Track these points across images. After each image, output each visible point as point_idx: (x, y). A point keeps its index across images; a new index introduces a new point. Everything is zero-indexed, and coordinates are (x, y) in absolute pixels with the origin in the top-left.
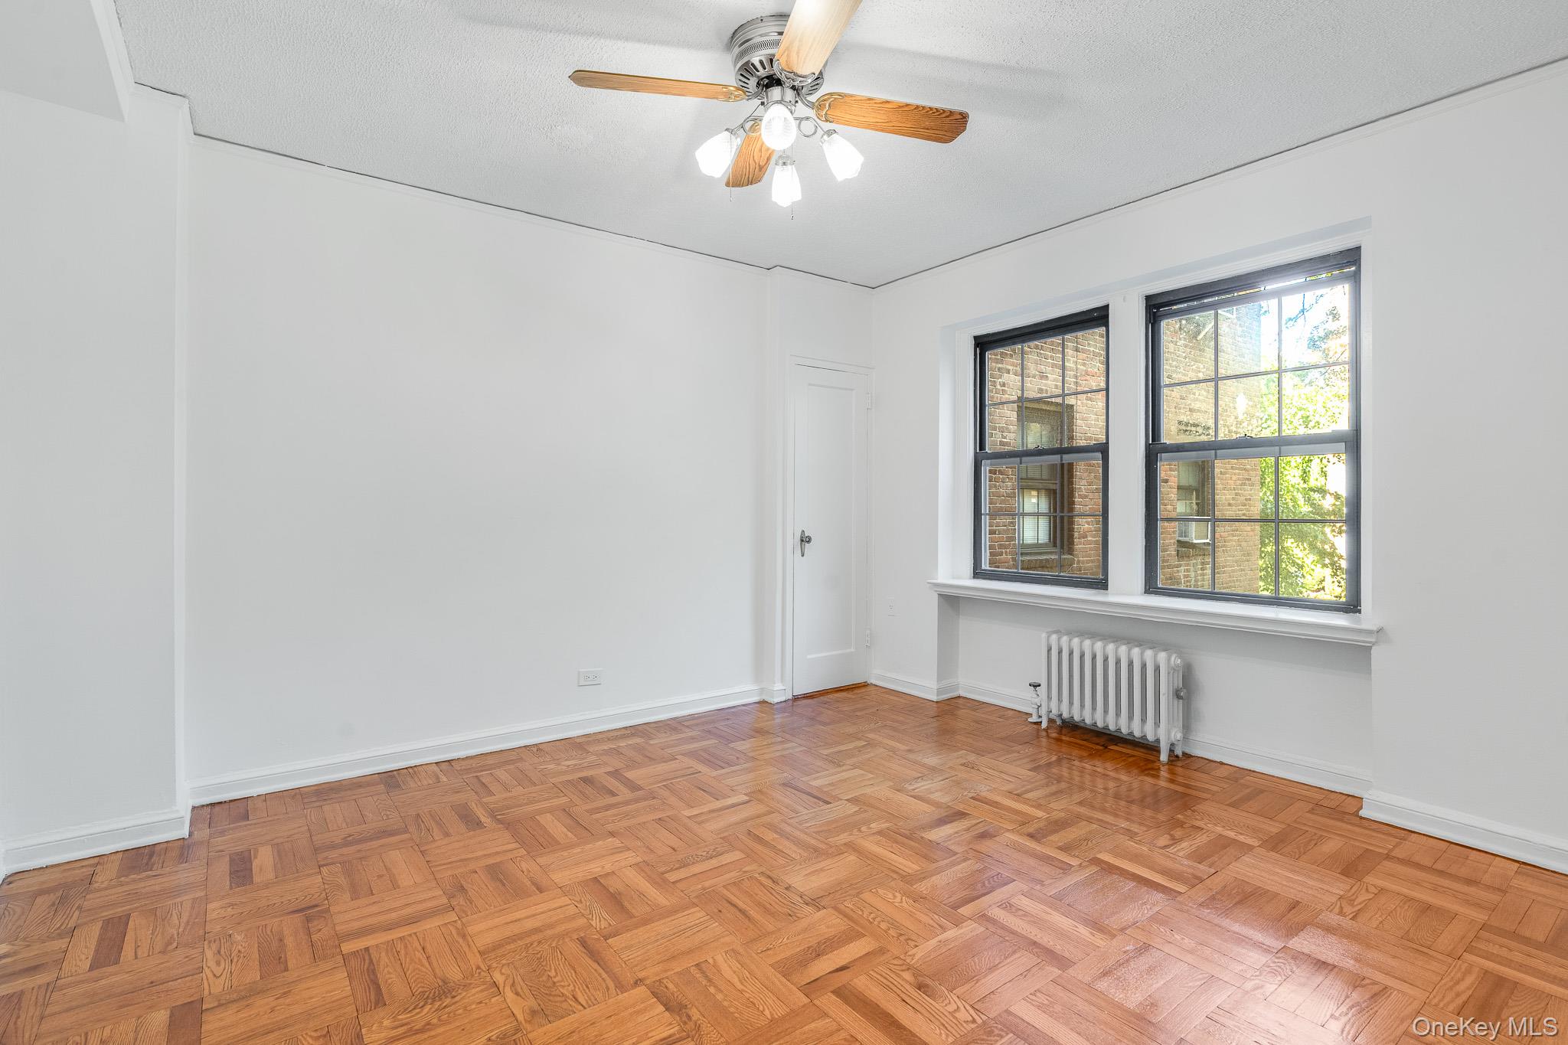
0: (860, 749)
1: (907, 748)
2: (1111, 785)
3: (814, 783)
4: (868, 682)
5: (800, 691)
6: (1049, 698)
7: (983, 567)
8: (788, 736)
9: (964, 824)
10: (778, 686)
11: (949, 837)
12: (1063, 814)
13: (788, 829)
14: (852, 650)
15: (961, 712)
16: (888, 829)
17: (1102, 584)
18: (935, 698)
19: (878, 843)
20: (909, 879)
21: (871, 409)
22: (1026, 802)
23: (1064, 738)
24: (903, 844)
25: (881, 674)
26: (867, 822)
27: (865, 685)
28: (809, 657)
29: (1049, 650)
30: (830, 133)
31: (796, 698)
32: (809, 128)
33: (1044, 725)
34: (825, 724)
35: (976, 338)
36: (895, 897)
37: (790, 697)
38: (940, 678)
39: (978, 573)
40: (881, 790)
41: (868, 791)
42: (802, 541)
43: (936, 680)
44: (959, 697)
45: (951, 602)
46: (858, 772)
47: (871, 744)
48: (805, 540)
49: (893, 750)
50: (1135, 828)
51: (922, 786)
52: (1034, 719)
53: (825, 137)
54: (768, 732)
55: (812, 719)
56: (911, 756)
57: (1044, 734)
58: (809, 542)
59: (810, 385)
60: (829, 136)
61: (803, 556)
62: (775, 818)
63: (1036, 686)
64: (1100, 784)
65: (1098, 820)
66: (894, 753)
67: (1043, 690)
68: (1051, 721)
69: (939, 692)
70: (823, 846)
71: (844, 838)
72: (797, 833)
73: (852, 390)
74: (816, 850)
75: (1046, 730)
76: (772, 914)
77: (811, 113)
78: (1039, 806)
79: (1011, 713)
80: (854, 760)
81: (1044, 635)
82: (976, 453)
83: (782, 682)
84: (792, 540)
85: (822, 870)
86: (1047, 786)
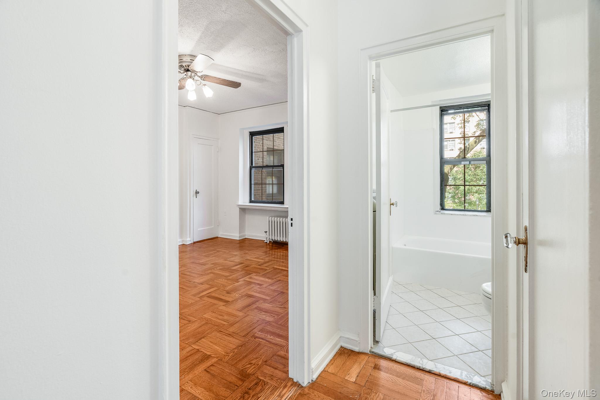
0: (215, 253)
1: (228, 251)
2: (282, 253)
3: (201, 262)
4: (218, 237)
5: (195, 240)
6: (269, 235)
7: (252, 200)
8: (192, 252)
9: (243, 265)
10: (188, 239)
11: (238, 268)
12: (268, 260)
13: (193, 272)
14: (213, 227)
15: (246, 242)
16: (222, 268)
17: (282, 203)
18: (238, 239)
19: (219, 271)
20: (226, 276)
21: (218, 152)
22: (260, 259)
23: (274, 245)
24: (226, 271)
25: (222, 234)
26: (216, 268)
27: (217, 238)
28: (199, 229)
29: (269, 222)
30: (205, 85)
31: (194, 243)
32: (198, 83)
33: (268, 243)
34: (204, 248)
35: (250, 132)
36: (223, 280)
37: (193, 242)
38: (240, 233)
39: (251, 202)
40: (221, 261)
41: (217, 261)
42: (196, 193)
43: (239, 234)
44: (246, 238)
45: (243, 210)
46: (214, 258)
47: (218, 251)
48: (197, 193)
49: (225, 252)
50: (284, 261)
51: (232, 259)
52: (266, 241)
53: (203, 86)
54: (186, 252)
55: (200, 247)
56: (230, 253)
57: (268, 245)
58: (198, 193)
59: (198, 144)
60: (204, 86)
61: (196, 198)
62: (190, 270)
63: (266, 232)
64: (279, 254)
65: (276, 260)
66: (225, 253)
67: (268, 233)
68: (270, 242)
69: (240, 237)
70: (204, 274)
71: (210, 271)
72: (196, 272)
73: (212, 146)
74: (202, 274)
75: (269, 244)
76: (190, 287)
77: (199, 79)
78: (262, 260)
79: (260, 241)
80: (213, 255)
81: (268, 218)
82: (250, 166)
83: (190, 238)
84: (193, 193)
85: (204, 278)
86: (266, 255)
